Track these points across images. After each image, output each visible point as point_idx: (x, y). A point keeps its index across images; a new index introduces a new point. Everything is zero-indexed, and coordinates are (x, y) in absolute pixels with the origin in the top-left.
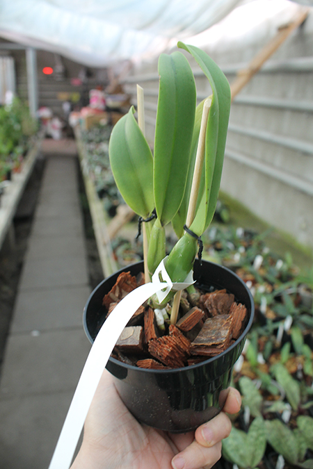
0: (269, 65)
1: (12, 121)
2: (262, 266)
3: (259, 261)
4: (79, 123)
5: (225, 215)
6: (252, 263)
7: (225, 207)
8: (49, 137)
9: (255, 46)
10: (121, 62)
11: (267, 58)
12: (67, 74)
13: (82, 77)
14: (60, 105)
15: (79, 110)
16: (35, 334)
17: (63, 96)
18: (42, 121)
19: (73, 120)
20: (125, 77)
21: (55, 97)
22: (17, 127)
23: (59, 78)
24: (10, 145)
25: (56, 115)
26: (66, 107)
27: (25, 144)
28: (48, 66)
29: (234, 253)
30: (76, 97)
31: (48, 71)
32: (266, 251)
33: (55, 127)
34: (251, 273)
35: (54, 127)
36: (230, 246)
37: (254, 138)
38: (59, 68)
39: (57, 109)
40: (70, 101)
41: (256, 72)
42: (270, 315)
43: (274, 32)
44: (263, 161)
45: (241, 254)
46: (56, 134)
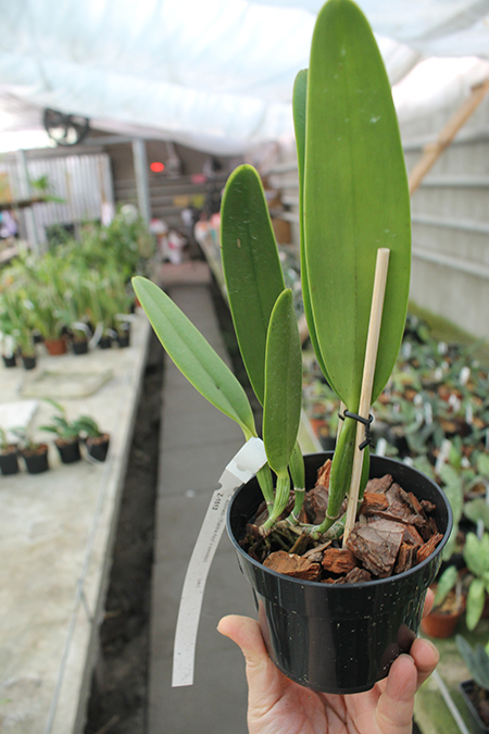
0: (465, 133)
1: (126, 239)
2: (470, 381)
3: (465, 374)
4: (210, 236)
5: (423, 333)
6: (458, 377)
7: (424, 322)
8: (167, 261)
9: (446, 110)
10: (263, 145)
11: (461, 125)
12: (184, 169)
13: (208, 171)
14: (178, 214)
15: (209, 218)
16: (190, 494)
17: (181, 201)
18: (158, 238)
19: (201, 232)
20: (270, 165)
21: (171, 204)
22: (133, 246)
23: (174, 176)
24: (126, 270)
25: (172, 228)
26: (187, 216)
27: (144, 269)
28: (157, 161)
29: (434, 370)
30: (199, 201)
31: (158, 167)
32: (476, 364)
33: (173, 247)
34: (457, 388)
35: (171, 246)
36: (431, 362)
37: (455, 230)
38: (173, 162)
39: (173, 220)
40: (191, 207)
41: (446, 146)
42: (477, 425)
43: (467, 92)
44: (470, 259)
45: (443, 371)
46: (175, 256)
